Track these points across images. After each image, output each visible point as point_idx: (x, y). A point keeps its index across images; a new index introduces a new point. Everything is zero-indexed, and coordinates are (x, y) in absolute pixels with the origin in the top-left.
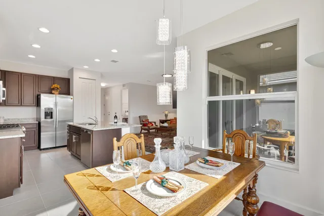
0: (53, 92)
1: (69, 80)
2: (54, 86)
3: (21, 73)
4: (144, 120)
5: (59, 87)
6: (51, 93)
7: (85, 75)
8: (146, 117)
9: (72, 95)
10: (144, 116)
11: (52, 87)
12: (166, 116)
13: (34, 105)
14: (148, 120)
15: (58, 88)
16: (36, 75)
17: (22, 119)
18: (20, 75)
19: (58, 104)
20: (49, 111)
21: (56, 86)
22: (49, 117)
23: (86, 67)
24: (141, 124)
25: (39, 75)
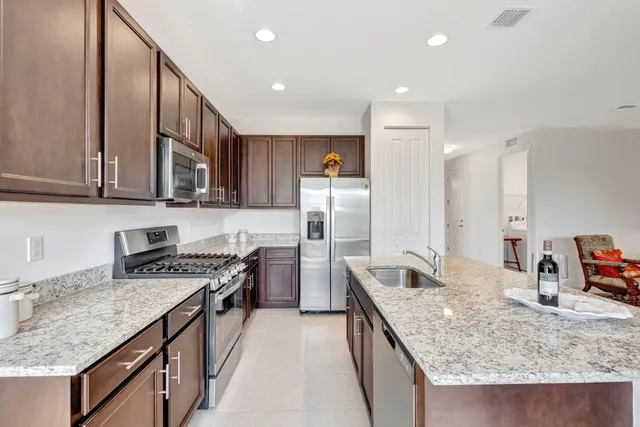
0: (327, 172)
1: (362, 139)
2: (328, 157)
3: (272, 137)
4: (598, 253)
5: (338, 159)
8: (605, 239)
9: (369, 177)
10: (595, 238)
11: (325, 162)
13: (294, 204)
14: (618, 252)
15: (335, 162)
16: (297, 137)
17: (276, 235)
19: (336, 202)
20: (316, 220)
21: (332, 157)
22: (316, 235)
23: (402, 90)
24: (585, 266)
25: (302, 137)
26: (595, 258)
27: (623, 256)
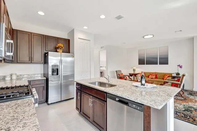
0: (58, 50)
1: (69, 40)
2: (59, 45)
3: (31, 33)
4: (120, 74)
5: (62, 46)
6: (56, 51)
7: (82, 36)
8: (120, 71)
10: (119, 71)
11: (57, 47)
12: (134, 70)
13: (42, 62)
14: (122, 74)
15: (62, 47)
16: (43, 35)
18: (30, 35)
20: (55, 68)
21: (61, 45)
22: (55, 73)
23: (85, 28)
24: (118, 77)
25: (46, 36)
26: (119, 75)
27: (123, 75)
